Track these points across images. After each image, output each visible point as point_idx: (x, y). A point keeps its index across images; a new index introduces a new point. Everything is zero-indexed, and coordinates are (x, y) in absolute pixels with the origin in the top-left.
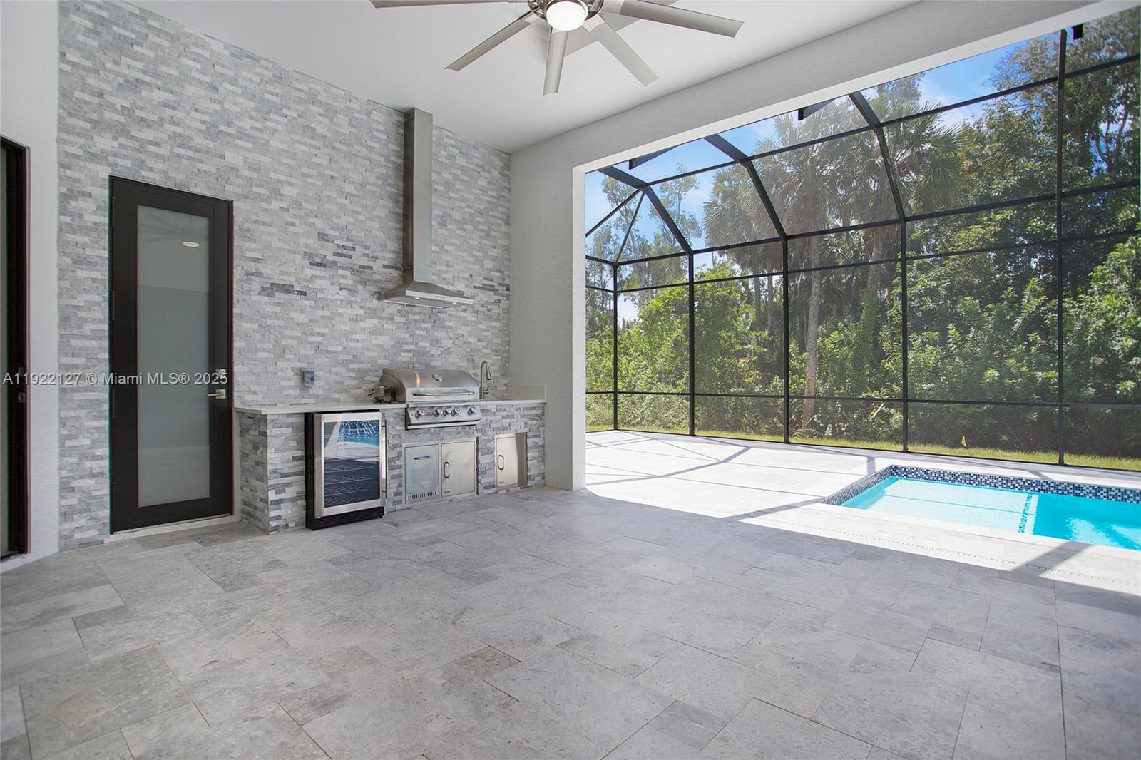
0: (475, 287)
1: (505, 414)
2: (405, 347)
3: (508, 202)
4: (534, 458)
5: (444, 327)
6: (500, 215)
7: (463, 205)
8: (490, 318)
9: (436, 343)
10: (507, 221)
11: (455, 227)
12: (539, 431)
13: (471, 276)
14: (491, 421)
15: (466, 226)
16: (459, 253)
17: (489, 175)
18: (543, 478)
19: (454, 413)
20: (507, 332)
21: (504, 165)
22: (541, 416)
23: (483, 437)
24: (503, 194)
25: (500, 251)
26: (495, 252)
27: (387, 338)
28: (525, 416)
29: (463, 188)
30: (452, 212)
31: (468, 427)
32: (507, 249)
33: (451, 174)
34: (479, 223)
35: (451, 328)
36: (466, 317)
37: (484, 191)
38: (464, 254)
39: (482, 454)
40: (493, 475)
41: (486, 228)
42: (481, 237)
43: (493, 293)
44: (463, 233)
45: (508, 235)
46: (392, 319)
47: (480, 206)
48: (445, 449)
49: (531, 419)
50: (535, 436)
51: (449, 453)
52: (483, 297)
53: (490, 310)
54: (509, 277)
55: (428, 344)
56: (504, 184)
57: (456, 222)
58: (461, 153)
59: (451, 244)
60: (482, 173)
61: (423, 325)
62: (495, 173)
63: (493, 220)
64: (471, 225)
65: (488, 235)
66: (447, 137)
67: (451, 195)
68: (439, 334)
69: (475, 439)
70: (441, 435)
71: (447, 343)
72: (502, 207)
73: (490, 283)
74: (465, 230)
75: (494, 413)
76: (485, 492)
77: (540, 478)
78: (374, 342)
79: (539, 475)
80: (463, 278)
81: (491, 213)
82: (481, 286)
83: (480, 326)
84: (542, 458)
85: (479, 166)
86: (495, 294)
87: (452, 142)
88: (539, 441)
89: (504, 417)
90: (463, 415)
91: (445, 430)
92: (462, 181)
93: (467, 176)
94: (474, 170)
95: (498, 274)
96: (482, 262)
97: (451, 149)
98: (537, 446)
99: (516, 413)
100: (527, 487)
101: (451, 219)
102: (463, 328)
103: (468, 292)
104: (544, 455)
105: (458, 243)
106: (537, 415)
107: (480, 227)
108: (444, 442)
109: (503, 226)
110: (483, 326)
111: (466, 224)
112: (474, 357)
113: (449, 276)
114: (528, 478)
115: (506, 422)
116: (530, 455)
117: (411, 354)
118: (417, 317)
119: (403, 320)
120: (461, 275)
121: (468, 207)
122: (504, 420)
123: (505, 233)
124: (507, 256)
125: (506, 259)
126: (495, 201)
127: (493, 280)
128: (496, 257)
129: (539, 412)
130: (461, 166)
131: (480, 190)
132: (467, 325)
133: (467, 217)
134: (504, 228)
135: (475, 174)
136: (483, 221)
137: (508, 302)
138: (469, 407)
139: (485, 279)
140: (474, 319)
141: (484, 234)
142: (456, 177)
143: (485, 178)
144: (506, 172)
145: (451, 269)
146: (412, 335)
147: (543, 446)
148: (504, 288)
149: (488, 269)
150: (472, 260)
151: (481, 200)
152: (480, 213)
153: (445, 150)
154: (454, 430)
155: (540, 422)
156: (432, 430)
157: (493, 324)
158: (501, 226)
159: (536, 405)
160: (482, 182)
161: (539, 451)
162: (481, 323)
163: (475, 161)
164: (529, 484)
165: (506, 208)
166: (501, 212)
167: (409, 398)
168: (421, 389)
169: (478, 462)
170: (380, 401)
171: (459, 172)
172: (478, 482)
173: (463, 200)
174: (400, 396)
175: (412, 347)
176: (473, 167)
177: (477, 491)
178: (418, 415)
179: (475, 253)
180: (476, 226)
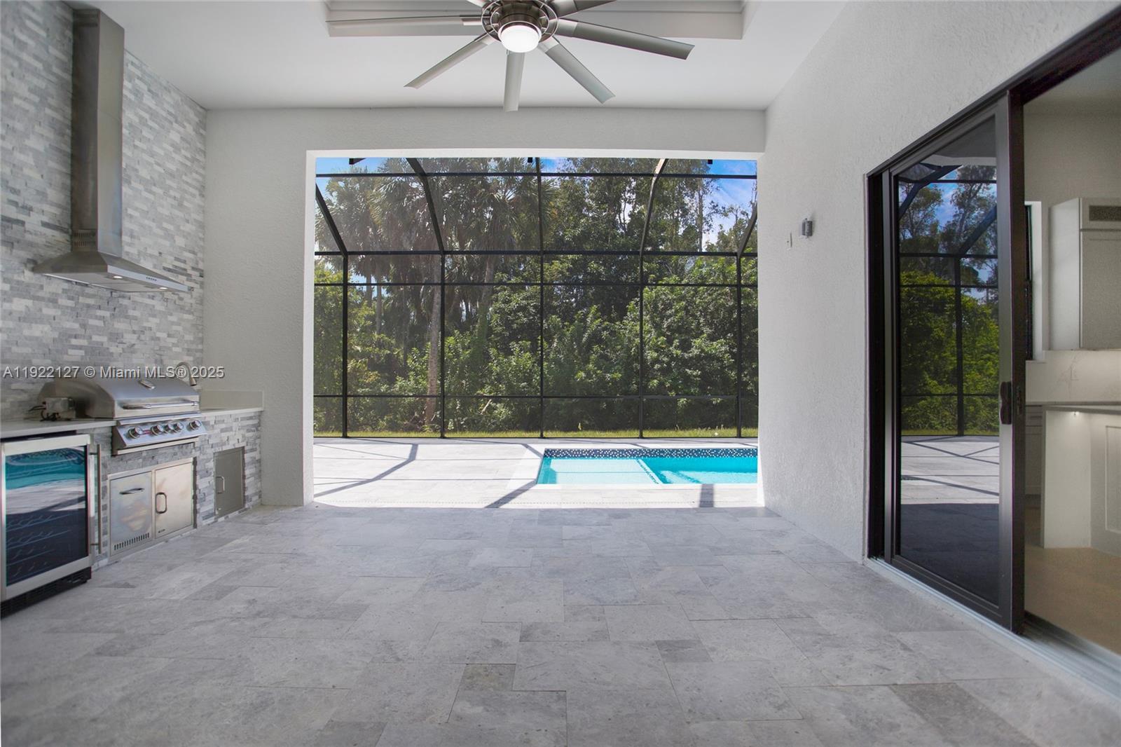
1: (223, 426)
2: (74, 342)
3: (204, 168)
5: (127, 317)
6: (194, 183)
7: (152, 160)
8: (182, 309)
9: (115, 337)
10: (202, 191)
11: (141, 187)
12: (255, 444)
13: (160, 253)
14: (210, 436)
15: (154, 189)
16: (146, 222)
17: (182, 129)
18: (260, 497)
19: (175, 429)
20: (200, 327)
21: (200, 121)
22: (257, 427)
23: (202, 457)
24: (198, 157)
25: (194, 228)
26: (188, 228)
27: (47, 328)
28: (240, 428)
29: (152, 137)
30: (137, 167)
31: (183, 447)
32: (202, 226)
33: (136, 114)
34: (170, 187)
35: (135, 318)
36: (154, 306)
37: (177, 149)
38: (153, 225)
39: (201, 478)
41: (178, 195)
42: (172, 205)
43: (185, 278)
44: (151, 197)
45: (203, 210)
47: (172, 167)
48: (160, 476)
49: (248, 431)
51: (164, 480)
53: (181, 299)
54: (203, 261)
55: (104, 339)
56: (199, 145)
57: (142, 180)
58: (149, 91)
59: (136, 209)
60: (175, 125)
61: (99, 313)
62: (190, 129)
63: (186, 187)
64: (161, 188)
65: (181, 205)
67: (137, 143)
68: (120, 326)
69: (191, 460)
70: (156, 458)
71: (130, 338)
72: (197, 173)
73: (182, 265)
74: (154, 193)
75: (213, 426)
76: (205, 523)
77: (257, 497)
78: (26, 332)
79: (255, 494)
80: (151, 256)
81: (184, 177)
82: (171, 267)
83: (171, 318)
84: (259, 475)
85: (170, 114)
86: (187, 280)
87: (138, 73)
88: (255, 455)
89: (223, 431)
90: (185, 432)
91: (162, 451)
92: (151, 128)
93: (156, 122)
94: (166, 119)
95: (191, 256)
96: (173, 237)
97: (137, 81)
98: (253, 461)
99: (235, 425)
100: (246, 509)
101: (138, 176)
102: (150, 319)
104: (260, 471)
105: (145, 208)
106: (254, 425)
107: (172, 193)
108: (157, 467)
109: (198, 196)
110: (173, 319)
111: (155, 185)
112: (163, 358)
113: (133, 251)
114: (245, 499)
115: (225, 435)
117: (82, 352)
118: (91, 301)
119: (70, 303)
120: (149, 251)
121: (158, 164)
122: (223, 434)
123: (199, 206)
124: (201, 235)
125: (200, 238)
126: (189, 164)
127: (185, 262)
128: (189, 234)
130: (150, 108)
131: (172, 145)
132: (154, 316)
133: (156, 176)
134: (198, 200)
135: (167, 124)
136: (174, 185)
137: (201, 291)
138: (188, 422)
139: (177, 259)
140: (163, 308)
141: (175, 203)
142: (143, 121)
143: (179, 132)
144: (202, 131)
145: (136, 241)
146: (84, 326)
148: (197, 274)
149: (180, 247)
150: (161, 232)
151: (173, 159)
152: (172, 175)
153: (130, 81)
154: (171, 451)
155: (256, 433)
156: (144, 454)
157: (186, 316)
158: (194, 196)
159: (252, 415)
160: (175, 137)
161: (256, 467)
162: (171, 315)
163: (166, 106)
164: (246, 506)
165: (200, 175)
166: (195, 179)
167: (119, 413)
168: (133, 400)
169: (195, 487)
170: (54, 418)
171: (146, 116)
172: (195, 511)
173: (152, 155)
174: (96, 410)
175: (84, 342)
176: (164, 114)
177: (195, 526)
178: (133, 434)
179: (165, 225)
180: (166, 190)
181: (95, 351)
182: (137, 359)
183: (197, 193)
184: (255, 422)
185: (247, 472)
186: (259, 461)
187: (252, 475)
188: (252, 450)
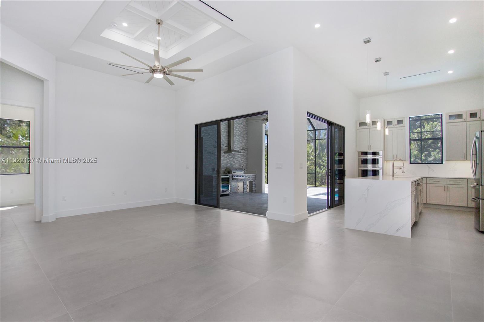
0: (241, 149)
2: (229, 163)
3: (247, 129)
4: (254, 186)
7: (238, 131)
9: (234, 162)
10: (247, 133)
13: (240, 147)
14: (246, 178)
15: (239, 136)
18: (255, 191)
19: (240, 176)
20: (247, 159)
22: (255, 177)
23: (245, 182)
24: (246, 127)
26: (245, 141)
27: (225, 161)
28: (252, 177)
31: (242, 179)
32: (247, 140)
35: (236, 158)
36: (239, 156)
37: (242, 128)
38: (239, 142)
40: (246, 189)
43: (244, 150)
45: (247, 137)
46: (226, 157)
47: (241, 131)
50: (254, 182)
51: (239, 185)
52: (242, 151)
53: (244, 154)
54: (247, 146)
55: (232, 162)
56: (246, 125)
61: (232, 158)
65: (243, 137)
67: (237, 129)
68: (234, 160)
69: (243, 182)
70: (238, 181)
71: (236, 162)
72: (246, 131)
74: (239, 137)
75: (247, 176)
78: (224, 162)
81: (244, 132)
84: (255, 186)
85: (241, 122)
89: (248, 178)
90: (242, 177)
95: (245, 146)
98: (254, 184)
101: (236, 135)
103: (239, 150)
105: (238, 140)
110: (242, 158)
112: (240, 165)
113: (236, 147)
114: (252, 191)
116: (253, 186)
117: (229, 164)
118: (231, 157)
120: (238, 147)
124: (247, 142)
126: (244, 129)
129: (255, 176)
132: (239, 158)
133: (239, 134)
134: (246, 135)
137: (247, 152)
138: (243, 175)
139: (243, 147)
146: (230, 161)
147: (256, 184)
148: (246, 149)
149: (243, 145)
152: (242, 133)
154: (240, 180)
155: (255, 179)
156: (236, 180)
157: (244, 157)
158: (245, 135)
160: (242, 126)
163: (241, 121)
167: (233, 173)
168: (235, 172)
169: (244, 186)
170: (226, 174)
171: (238, 124)
172: (244, 191)
174: (231, 173)
175: (230, 163)
176: (240, 123)
177: (244, 193)
178: (234, 177)
179: (241, 142)
180: (241, 135)
181: (231, 164)
182: (237, 165)
183: (246, 134)
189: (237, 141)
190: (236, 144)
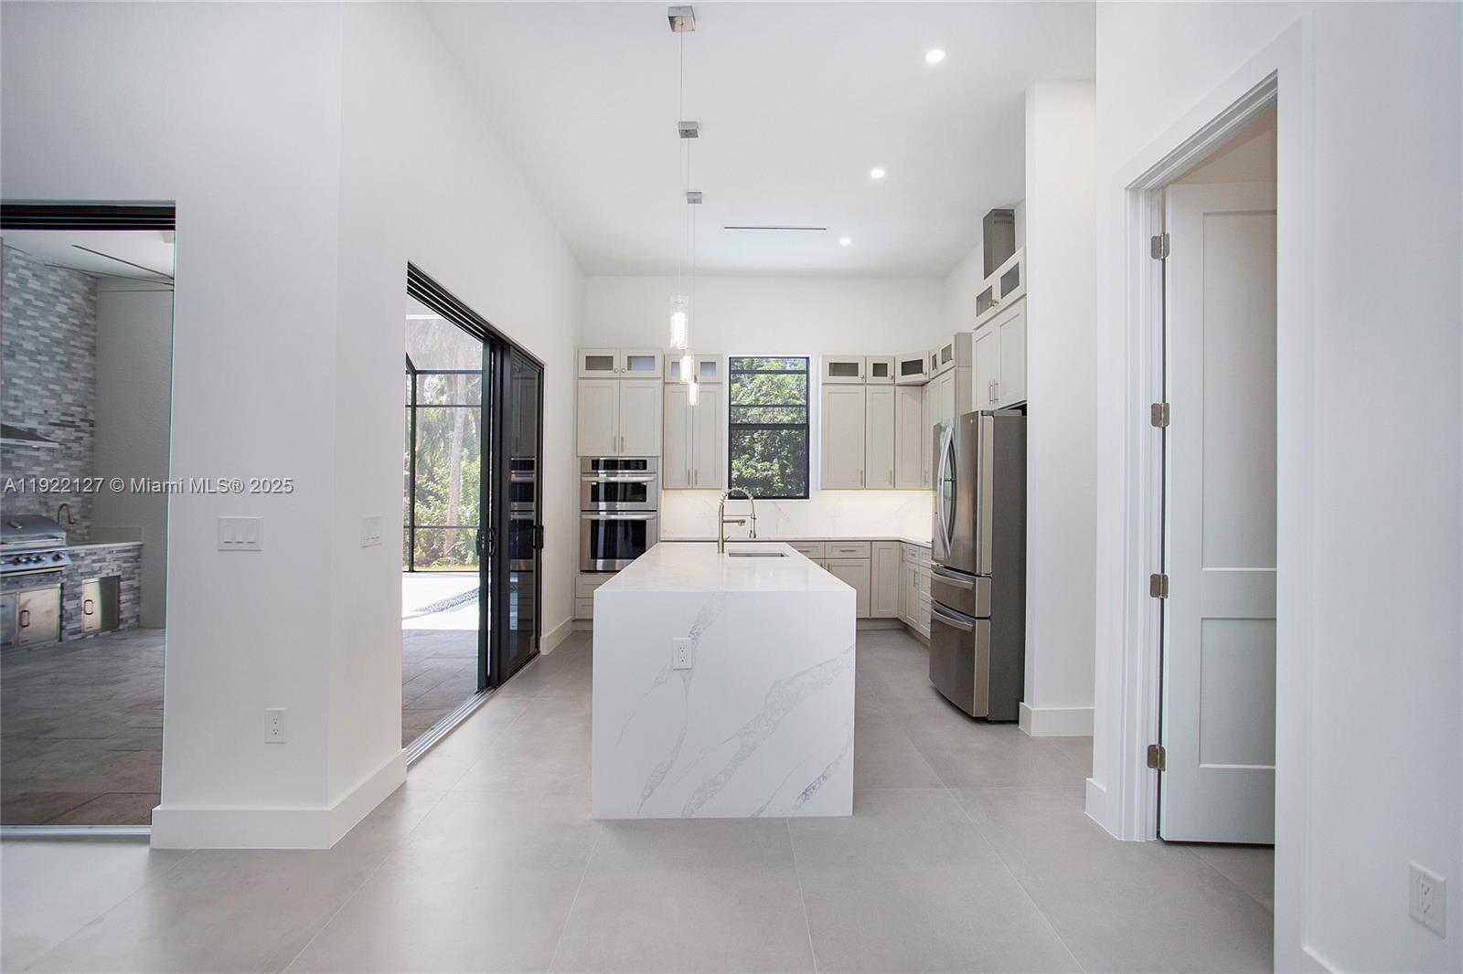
0: (51, 424)
1: (95, 557)
3: (94, 330)
4: (130, 599)
5: (11, 468)
6: (83, 345)
7: (37, 334)
8: (70, 457)
10: (93, 350)
11: (26, 359)
12: (134, 574)
13: (46, 412)
14: (79, 566)
15: (40, 358)
16: (31, 387)
17: (69, 301)
18: (138, 620)
19: (39, 560)
20: (90, 471)
21: (90, 289)
22: (137, 559)
23: (69, 583)
24: (87, 321)
25: (83, 384)
26: (77, 385)
28: (117, 559)
29: (36, 314)
30: (22, 342)
31: (48, 577)
32: (92, 382)
33: (21, 298)
34: (57, 354)
35: (19, 468)
36: (38, 457)
37: (64, 319)
38: (38, 388)
39: (68, 600)
40: (80, 621)
41: (65, 359)
42: (59, 369)
43: (73, 429)
44: (36, 365)
45: (93, 367)
47: (59, 335)
48: (24, 597)
49: (125, 562)
51: (28, 601)
52: (60, 433)
53: (70, 448)
54: (93, 412)
56: (89, 311)
57: (26, 353)
58: (34, 275)
59: (21, 377)
60: (62, 299)
62: (78, 298)
63: (74, 350)
64: (47, 356)
65: (68, 367)
66: (17, 257)
67: (21, 322)
69: (59, 585)
70: (20, 583)
72: (86, 335)
73: (70, 419)
74: (39, 362)
75: (83, 558)
76: (70, 638)
77: (134, 620)
79: (133, 617)
80: (36, 415)
81: (72, 343)
82: (58, 422)
83: (56, 466)
84: (137, 601)
85: (54, 289)
86: (76, 431)
87: (23, 263)
88: (134, 583)
89: (94, 561)
90: (48, 562)
91: (25, 578)
92: (36, 306)
93: (41, 301)
94: (52, 295)
95: (80, 409)
96: (60, 396)
97: (21, 271)
98: (131, 588)
99: (108, 557)
100: (120, 630)
101: (22, 350)
102: (35, 468)
103: (41, 429)
104: (139, 597)
105: (30, 375)
106: (132, 557)
107: (59, 358)
108: (22, 590)
109: (87, 357)
110: (60, 466)
111: (40, 354)
112: (48, 500)
113: (18, 413)
114: (120, 621)
115: (97, 566)
120: (34, 411)
121: (43, 336)
122: (95, 565)
123: (89, 364)
124: (91, 390)
125: (91, 393)
126: (77, 329)
127: (72, 415)
128: (78, 390)
129: (132, 554)
130: (35, 290)
131: (58, 317)
132: (39, 465)
133: (42, 347)
134: (88, 360)
135: (52, 299)
136: (61, 351)
137: (91, 439)
138: (54, 554)
139: (64, 414)
140: (49, 458)
141: (62, 366)
142: (28, 303)
143: (66, 304)
144: (92, 298)
145: (21, 405)
148: (87, 424)
149: (67, 403)
150: (48, 394)
151: (60, 328)
152: (59, 343)
153: (14, 272)
154: (36, 577)
155: (135, 564)
156: (9, 579)
157: (73, 463)
158: (83, 356)
159: (131, 548)
160: (62, 309)
161: (134, 594)
162: (57, 462)
163: (52, 285)
164: (121, 627)
165: (92, 337)
166: (86, 342)
169: (62, 608)
171: (31, 297)
172: (62, 628)
173: (37, 328)
176: (49, 291)
177: (61, 640)
179: (51, 387)
180: (52, 356)
182: (20, 503)
183: (87, 353)
184: (135, 554)
185: (123, 598)
186: (138, 588)
187: (127, 601)
188: (129, 579)
189: (29, 380)
190: (20, 393)
